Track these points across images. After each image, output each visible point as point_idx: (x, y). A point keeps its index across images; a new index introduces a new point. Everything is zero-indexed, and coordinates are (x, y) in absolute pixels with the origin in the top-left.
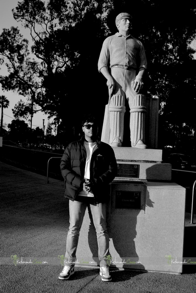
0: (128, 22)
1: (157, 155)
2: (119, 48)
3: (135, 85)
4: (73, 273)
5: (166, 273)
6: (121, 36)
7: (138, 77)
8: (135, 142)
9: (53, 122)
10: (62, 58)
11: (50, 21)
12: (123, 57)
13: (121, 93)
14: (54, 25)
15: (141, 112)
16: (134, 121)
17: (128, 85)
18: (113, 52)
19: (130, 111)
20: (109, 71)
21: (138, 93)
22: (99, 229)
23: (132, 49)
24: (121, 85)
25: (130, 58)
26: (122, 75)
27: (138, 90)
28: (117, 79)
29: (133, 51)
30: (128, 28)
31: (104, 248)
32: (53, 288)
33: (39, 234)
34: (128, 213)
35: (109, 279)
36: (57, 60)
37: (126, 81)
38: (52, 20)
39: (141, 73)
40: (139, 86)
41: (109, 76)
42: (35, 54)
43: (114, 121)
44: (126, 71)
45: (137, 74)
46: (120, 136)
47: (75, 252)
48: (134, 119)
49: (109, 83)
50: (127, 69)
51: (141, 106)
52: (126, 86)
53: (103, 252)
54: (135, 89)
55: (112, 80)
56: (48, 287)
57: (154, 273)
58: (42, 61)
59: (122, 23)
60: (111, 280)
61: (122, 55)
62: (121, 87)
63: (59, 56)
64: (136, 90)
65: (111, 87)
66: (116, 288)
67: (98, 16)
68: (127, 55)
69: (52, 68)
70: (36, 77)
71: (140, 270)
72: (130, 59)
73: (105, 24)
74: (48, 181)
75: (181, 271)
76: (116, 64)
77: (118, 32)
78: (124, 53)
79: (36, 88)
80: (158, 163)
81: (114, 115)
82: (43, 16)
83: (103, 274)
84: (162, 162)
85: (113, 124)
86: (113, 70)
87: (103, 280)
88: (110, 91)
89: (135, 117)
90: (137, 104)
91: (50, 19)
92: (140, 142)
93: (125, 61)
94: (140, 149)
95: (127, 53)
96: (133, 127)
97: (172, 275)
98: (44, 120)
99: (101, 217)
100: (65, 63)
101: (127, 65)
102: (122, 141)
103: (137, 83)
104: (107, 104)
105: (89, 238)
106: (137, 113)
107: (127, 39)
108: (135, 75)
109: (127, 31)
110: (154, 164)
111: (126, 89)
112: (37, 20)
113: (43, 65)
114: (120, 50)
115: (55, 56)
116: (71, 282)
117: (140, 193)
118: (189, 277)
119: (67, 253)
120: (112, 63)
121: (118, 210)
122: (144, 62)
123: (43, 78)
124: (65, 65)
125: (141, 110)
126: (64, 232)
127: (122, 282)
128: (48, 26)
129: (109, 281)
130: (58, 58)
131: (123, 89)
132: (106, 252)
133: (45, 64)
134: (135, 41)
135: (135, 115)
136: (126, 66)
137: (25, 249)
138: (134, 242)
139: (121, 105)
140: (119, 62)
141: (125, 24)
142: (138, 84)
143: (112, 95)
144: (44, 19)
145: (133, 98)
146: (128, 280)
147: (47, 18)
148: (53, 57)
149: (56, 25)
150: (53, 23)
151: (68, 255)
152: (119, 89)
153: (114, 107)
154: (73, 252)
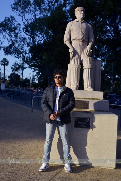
0: (82, 12)
1: (100, 95)
2: (77, 29)
4: (48, 167)
5: (105, 168)
6: (78, 21)
7: (89, 47)
8: (86, 87)
9: (36, 74)
11: (34, 12)
12: (79, 35)
13: (78, 56)
16: (86, 74)
17: (82, 52)
18: (73, 31)
19: (84, 68)
20: (71, 43)
21: (89, 57)
22: (64, 141)
23: (85, 29)
24: (78, 52)
25: (84, 35)
26: (79, 45)
27: (88, 54)
28: (76, 48)
29: (85, 31)
31: (67, 152)
32: (35, 176)
33: (27, 144)
35: (70, 171)
36: (38, 36)
37: (81, 49)
38: (35, 11)
39: (90, 44)
40: (89, 52)
41: (71, 46)
42: (25, 33)
43: (74, 74)
44: (81, 43)
45: (88, 45)
46: (77, 83)
48: (86, 72)
49: (71, 50)
50: (82, 42)
51: (90, 65)
52: (81, 52)
53: (67, 155)
54: (87, 54)
55: (73, 49)
56: (33, 176)
57: (98, 168)
58: (29, 36)
59: (79, 13)
60: (71, 172)
61: (79, 33)
62: (78, 53)
63: (40, 34)
64: (87, 55)
65: (72, 53)
66: (74, 177)
67: (64, 9)
68: (82, 33)
69: (36, 41)
70: (25, 47)
71: (90, 166)
73: (68, 14)
74: (33, 111)
75: (115, 167)
76: (75, 38)
77: (76, 18)
78: (80, 32)
79: (26, 53)
80: (101, 100)
81: (74, 70)
83: (66, 168)
84: (103, 99)
85: (73, 76)
86: (73, 42)
87: (66, 172)
88: (71, 55)
90: (88, 64)
91: (34, 11)
92: (89, 87)
93: (81, 37)
94: (89, 91)
95: (82, 32)
96: (86, 78)
97: (109, 169)
98: (30, 73)
100: (43, 38)
101: (82, 39)
102: (78, 86)
103: (88, 50)
104: (69, 63)
105: (58, 146)
106: (88, 69)
107: (82, 23)
108: (87, 46)
109: (82, 18)
110: (98, 100)
111: (81, 54)
112: (26, 11)
114: (77, 30)
115: (37, 33)
116: (47, 173)
117: (89, 118)
118: (119, 170)
119: (44, 155)
120: (72, 38)
121: (76, 129)
122: (92, 37)
123: (29, 48)
124: (44, 39)
125: (90, 67)
126: (42, 142)
127: (78, 174)
128: (33, 15)
129: (70, 173)
131: (79, 54)
133: (30, 39)
135: (87, 70)
136: (81, 40)
137: (18, 152)
138: (86, 148)
139: (78, 64)
140: (77, 38)
142: (89, 51)
143: (72, 58)
144: (30, 11)
145: (86, 60)
146: (82, 172)
147: (32, 10)
148: (36, 34)
149: (38, 15)
150: (36, 14)
151: (45, 157)
152: (77, 54)
153: (74, 65)
154: (48, 155)
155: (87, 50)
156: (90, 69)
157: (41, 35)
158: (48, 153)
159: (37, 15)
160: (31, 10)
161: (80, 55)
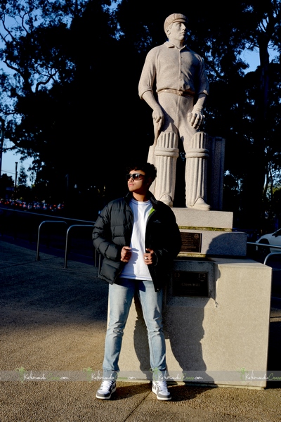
0: (183, 27)
1: (225, 220)
2: (170, 64)
3: (193, 118)
5: (243, 387)
6: (173, 47)
7: (197, 107)
8: (193, 200)
10: (47, 69)
11: (29, 12)
12: (176, 78)
13: (173, 129)
14: (34, 19)
15: (203, 158)
16: (191, 171)
17: (182, 118)
18: (161, 70)
19: (186, 156)
20: (156, 97)
21: (198, 131)
22: (152, 326)
23: (188, 67)
24: (173, 118)
25: (186, 79)
26: (175, 104)
27: (197, 125)
28: (167, 108)
29: (190, 70)
30: (183, 36)
31: (159, 353)
33: (48, 336)
34: (191, 302)
35: (168, 397)
36: (38, 72)
37: (180, 112)
38: (31, 10)
39: (201, 101)
40: (199, 119)
41: (156, 104)
42: (5, 62)
44: (180, 98)
45: (195, 103)
46: (170, 192)
47: (117, 359)
48: (192, 167)
49: (156, 115)
50: (182, 95)
51: (202, 149)
52: (180, 120)
53: (158, 359)
54: (193, 123)
55: (161, 111)
56: (85, 410)
57: (227, 388)
58: (16, 72)
60: (170, 398)
61: (175, 74)
62: (173, 121)
63: (42, 66)
64: (194, 126)
65: (159, 121)
67: (105, 7)
68: (183, 75)
69: (32, 85)
70: (6, 98)
71: (210, 385)
72: (187, 81)
74: (39, 257)
75: (264, 386)
76: (166, 87)
77: (168, 40)
78: (177, 72)
79: (6, 114)
80: (229, 231)
81: (163, 162)
82: (17, 4)
83: (158, 391)
84: (233, 230)
85: (161, 174)
86: (161, 96)
87: (159, 398)
88: (157, 126)
89: (194, 165)
90: (196, 147)
91: (28, 10)
92: (200, 201)
93: (180, 84)
95: (182, 72)
96: (191, 179)
97: (253, 390)
98: (17, 163)
99: (156, 308)
100: (51, 76)
101: (183, 89)
102: (173, 199)
103: (196, 115)
105: (135, 339)
106: (197, 159)
107: (182, 51)
108: (192, 104)
111: (179, 124)
112: (8, 10)
113: (18, 79)
114: (171, 67)
115: (36, 65)
116: (115, 403)
117: (207, 274)
118: (273, 392)
119: (105, 362)
120: (159, 86)
121: (177, 299)
122: (205, 85)
123: (16, 99)
124: (52, 79)
125: (203, 155)
127: (187, 402)
128: (24, 20)
129: (168, 401)
130: (39, 69)
131: (176, 123)
132: (161, 359)
133: (19, 77)
134: (193, 55)
135: (194, 162)
136: (180, 90)
139: (172, 147)
140: (171, 85)
141: (179, 29)
142: (198, 117)
143: (159, 133)
144: (18, 8)
145: (191, 137)
146: (193, 398)
147: (23, 7)
148: (32, 67)
149: (37, 18)
150: (33, 16)
151: (107, 364)
152: (170, 124)
153: (163, 149)
154: (114, 360)
155: (194, 115)
156: (200, 159)
157: (44, 70)
158: (116, 355)
159: (36, 20)
160: (21, 7)
161: (176, 125)
